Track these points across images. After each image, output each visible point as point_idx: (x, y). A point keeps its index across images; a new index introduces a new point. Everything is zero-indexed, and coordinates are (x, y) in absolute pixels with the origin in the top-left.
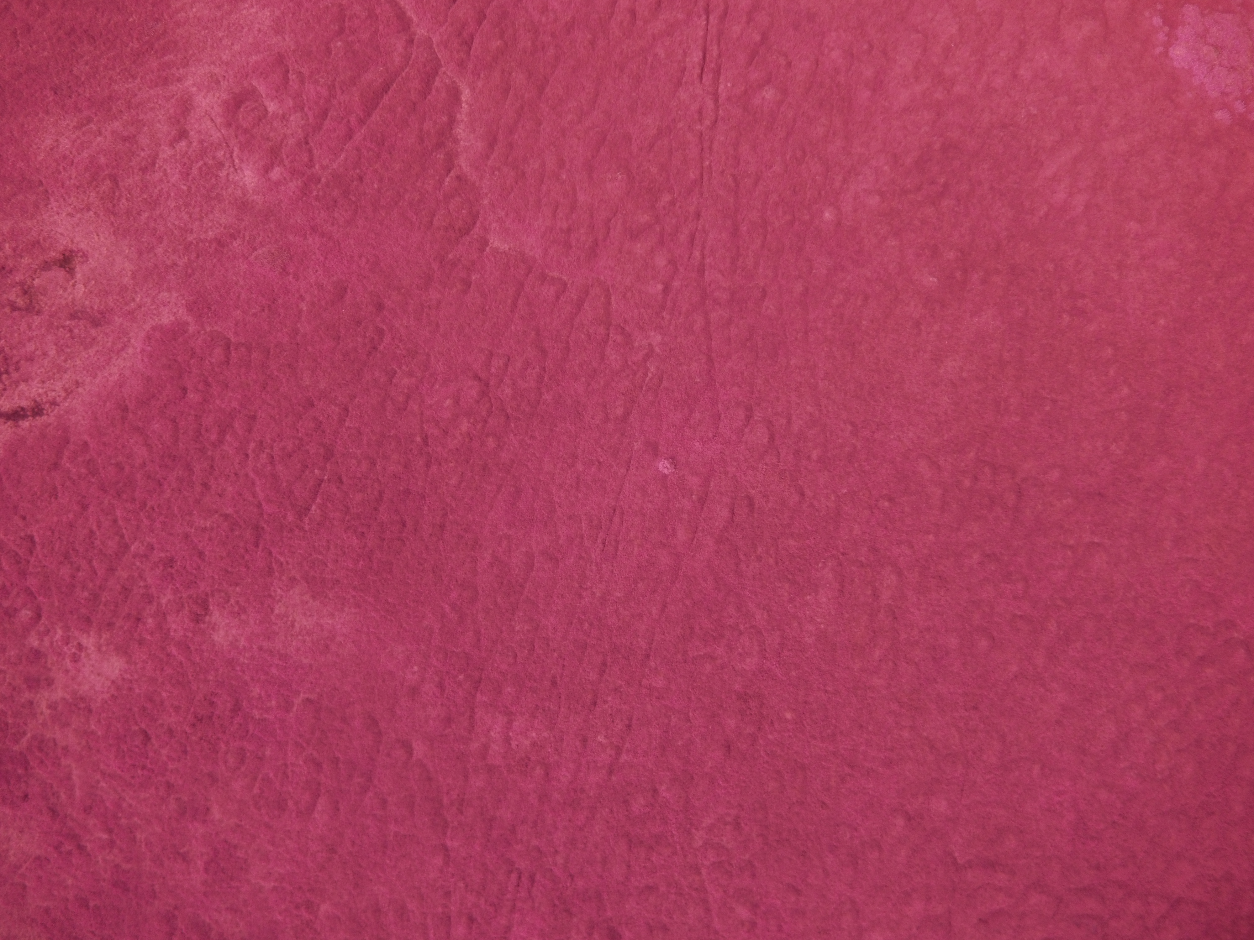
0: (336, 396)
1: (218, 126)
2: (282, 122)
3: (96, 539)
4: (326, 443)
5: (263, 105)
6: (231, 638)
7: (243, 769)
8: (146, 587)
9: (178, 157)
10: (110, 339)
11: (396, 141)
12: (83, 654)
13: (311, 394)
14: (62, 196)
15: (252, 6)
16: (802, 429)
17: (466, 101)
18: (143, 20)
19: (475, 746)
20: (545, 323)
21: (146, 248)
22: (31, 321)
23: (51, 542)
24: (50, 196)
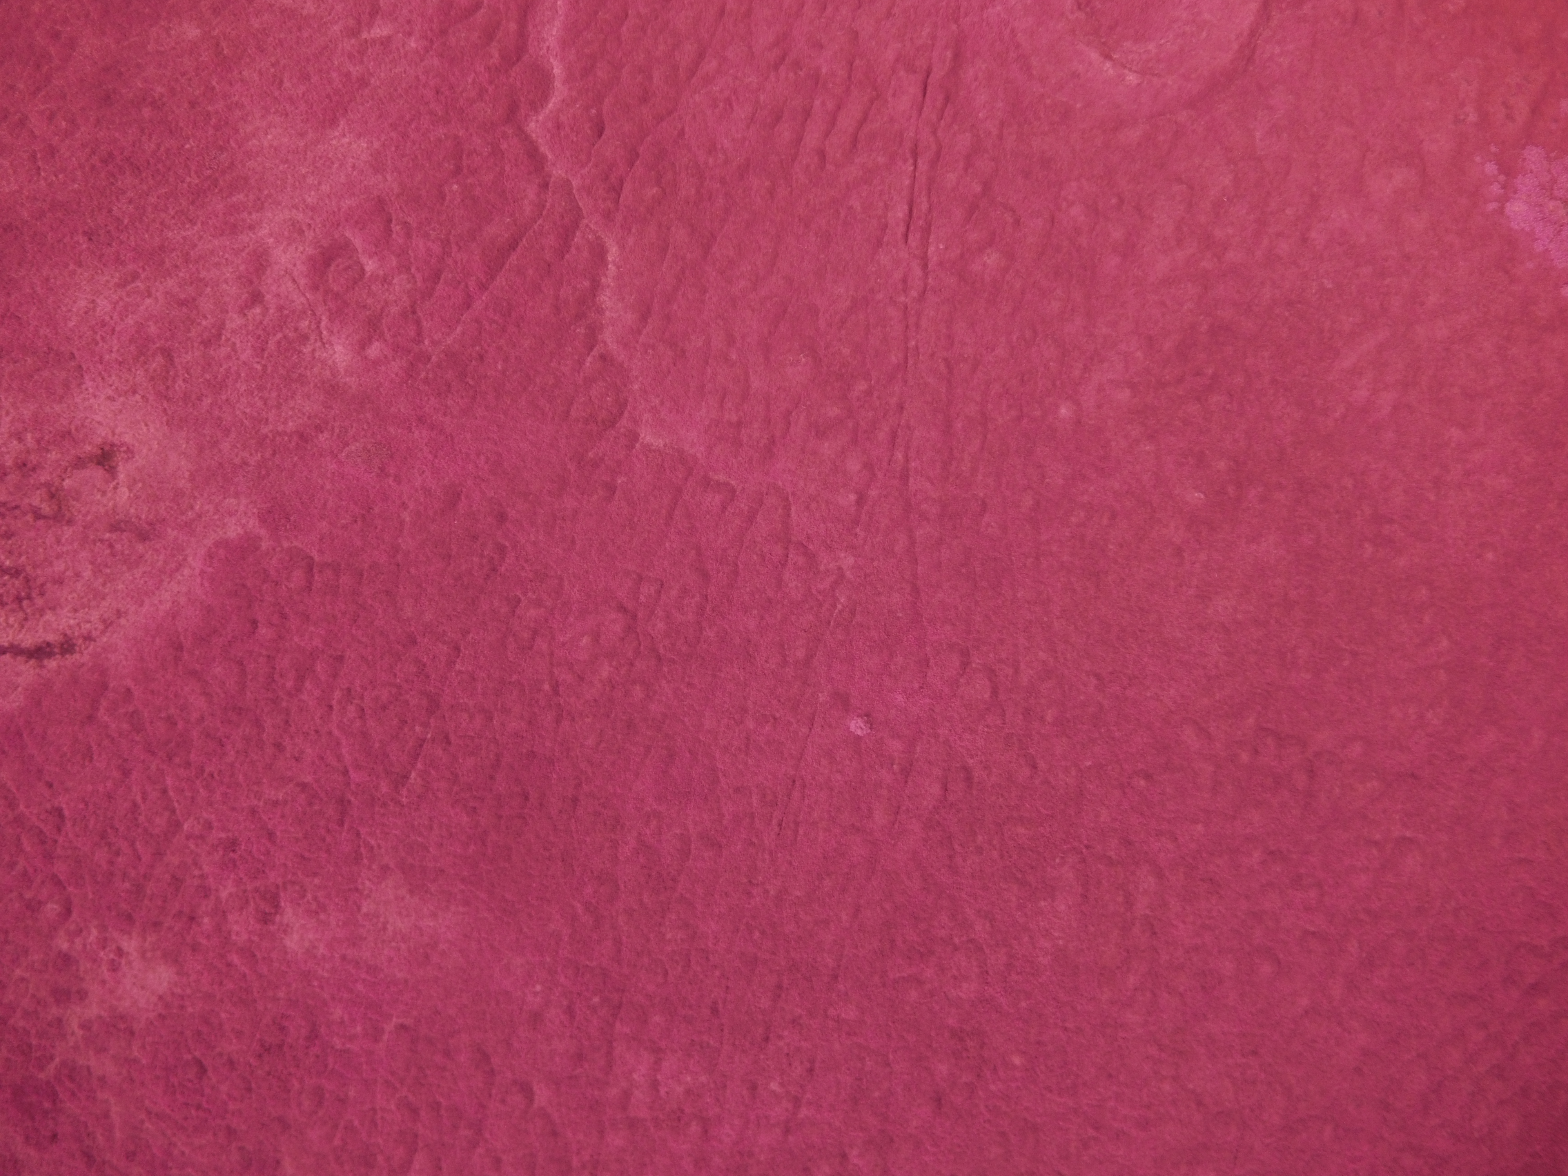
0: (444, 631)
1: (301, 288)
2: (383, 285)
3: (140, 814)
4: (431, 691)
5: (359, 263)
6: (307, 944)
7: (321, 1113)
8: (202, 876)
9: (250, 328)
10: (162, 557)
11: (525, 311)
12: (123, 961)
13: (413, 629)
14: (100, 374)
15: (344, 135)
16: (1033, 680)
17: (613, 262)
18: (203, 148)
19: (613, 1092)
20: (708, 539)
21: (209, 442)
22: (60, 533)
23: (85, 817)
24: (84, 373)
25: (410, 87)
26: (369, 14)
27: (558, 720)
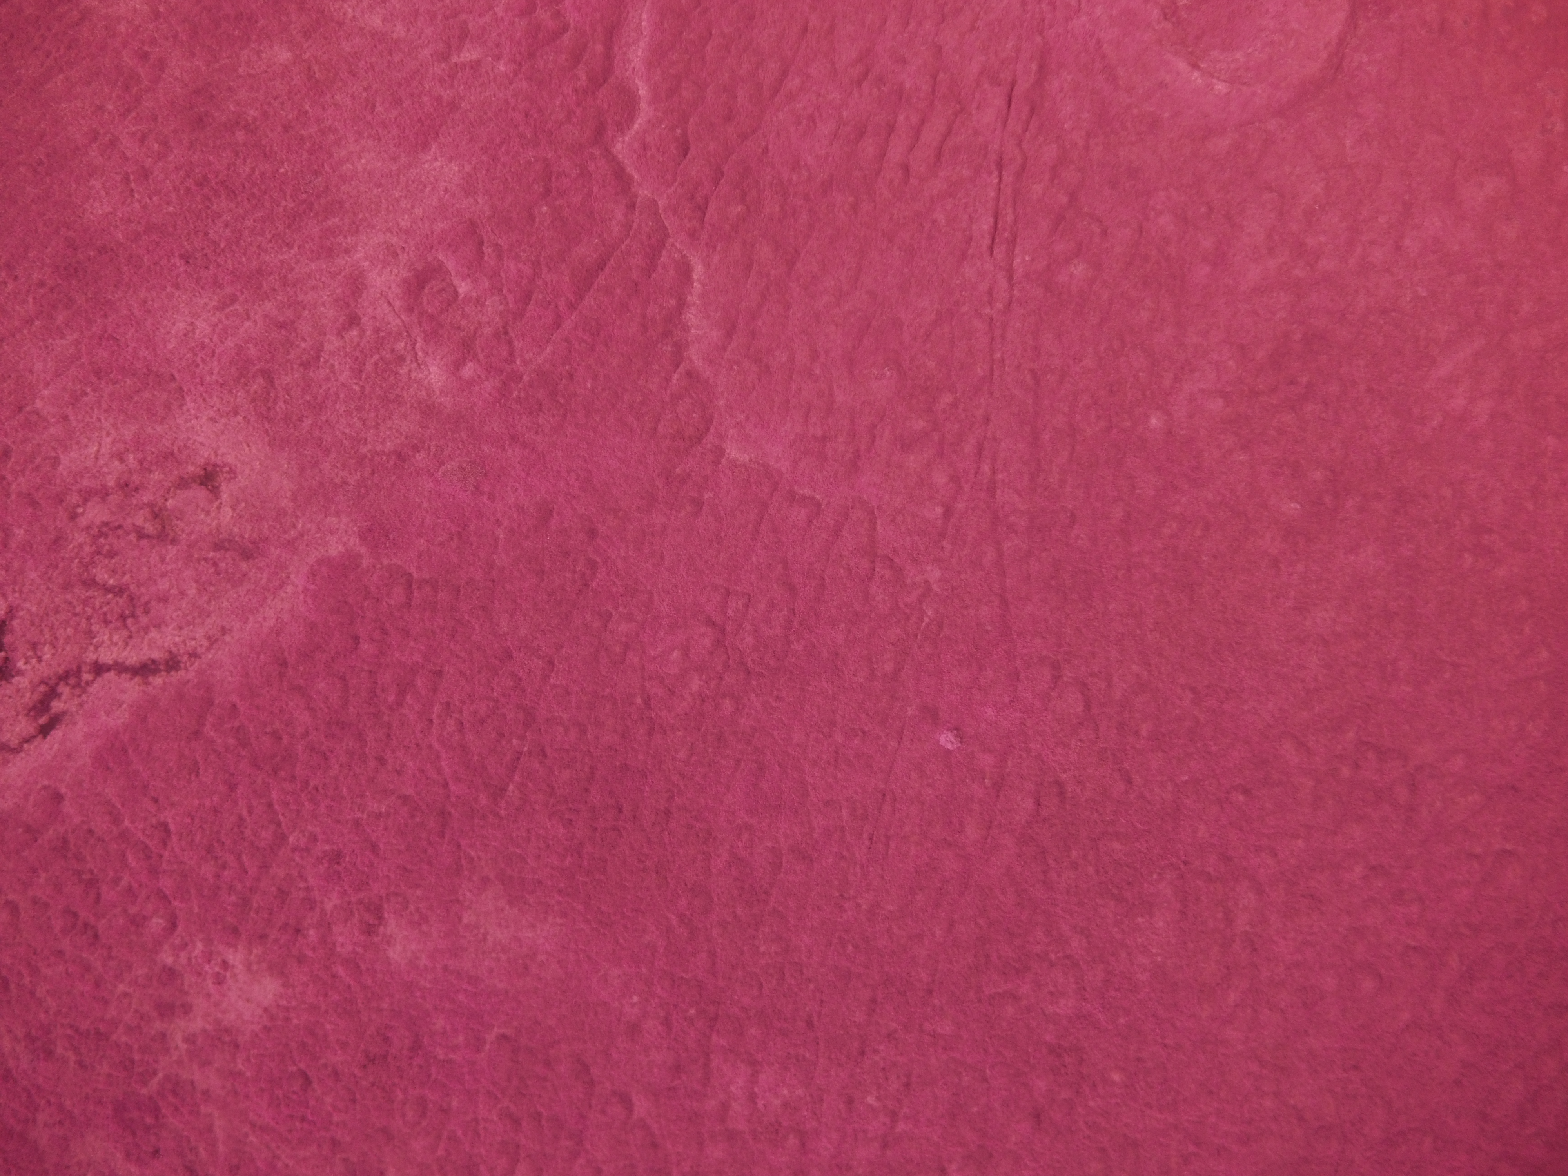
0: (538, 645)
1: (397, 311)
2: (476, 306)
3: (245, 828)
4: (527, 705)
5: (452, 285)
6: (409, 955)
7: (424, 1124)
8: (307, 888)
9: (348, 350)
10: (265, 575)
12: (228, 974)
13: (509, 644)
14: (201, 395)
15: (436, 159)
16: (1127, 694)
17: (699, 280)
18: (297, 172)
19: (711, 1104)
20: (794, 553)
21: (310, 462)
22: (164, 552)
23: (191, 831)
24: (185, 395)
25: (500, 110)
26: (459, 37)
27: (650, 734)
